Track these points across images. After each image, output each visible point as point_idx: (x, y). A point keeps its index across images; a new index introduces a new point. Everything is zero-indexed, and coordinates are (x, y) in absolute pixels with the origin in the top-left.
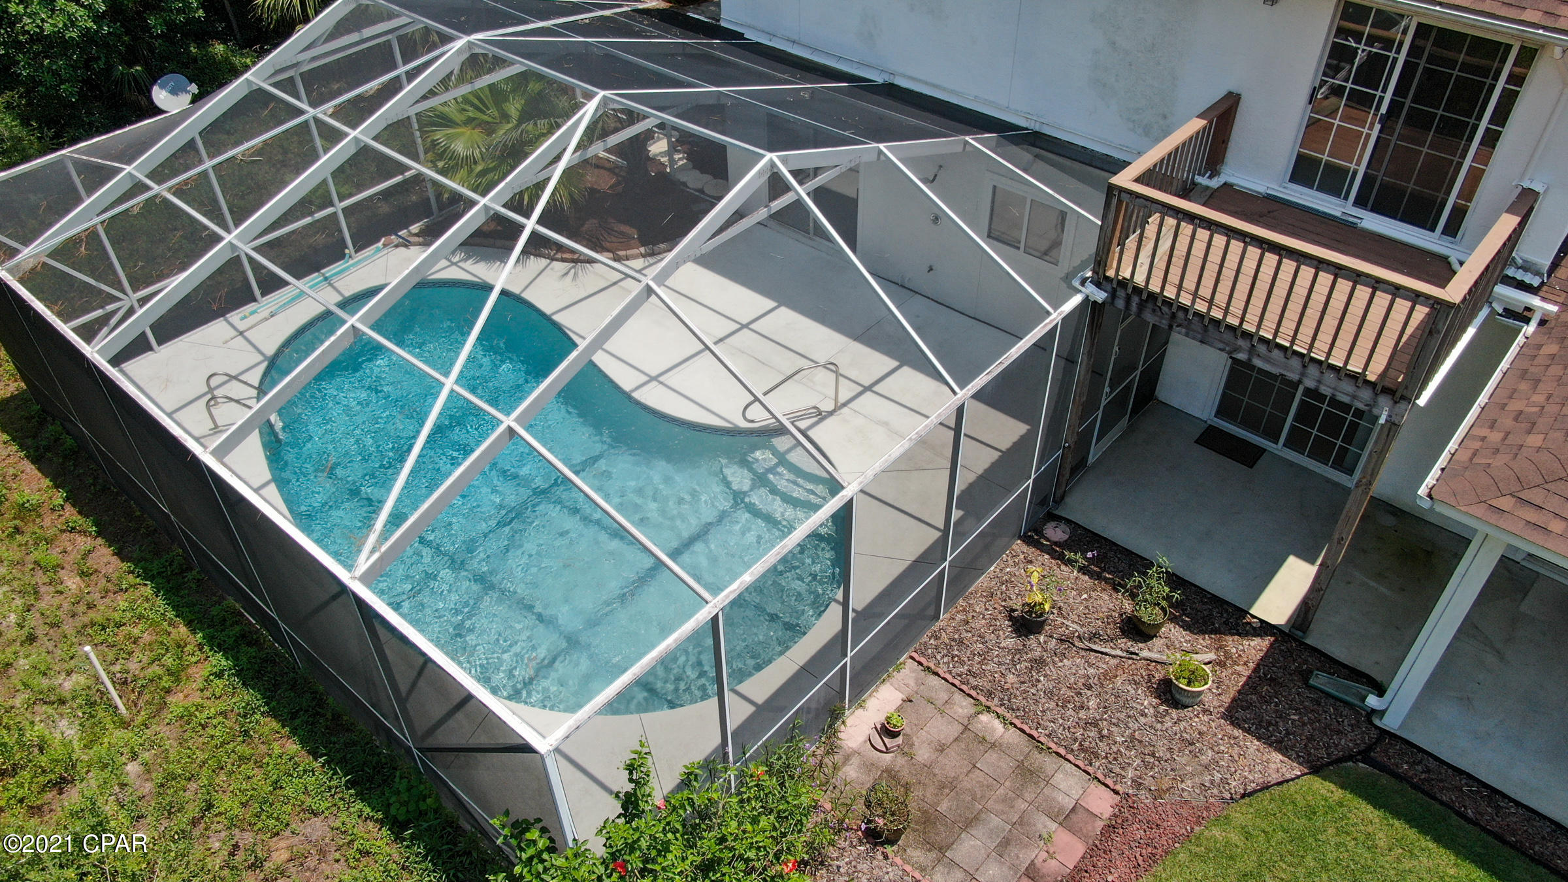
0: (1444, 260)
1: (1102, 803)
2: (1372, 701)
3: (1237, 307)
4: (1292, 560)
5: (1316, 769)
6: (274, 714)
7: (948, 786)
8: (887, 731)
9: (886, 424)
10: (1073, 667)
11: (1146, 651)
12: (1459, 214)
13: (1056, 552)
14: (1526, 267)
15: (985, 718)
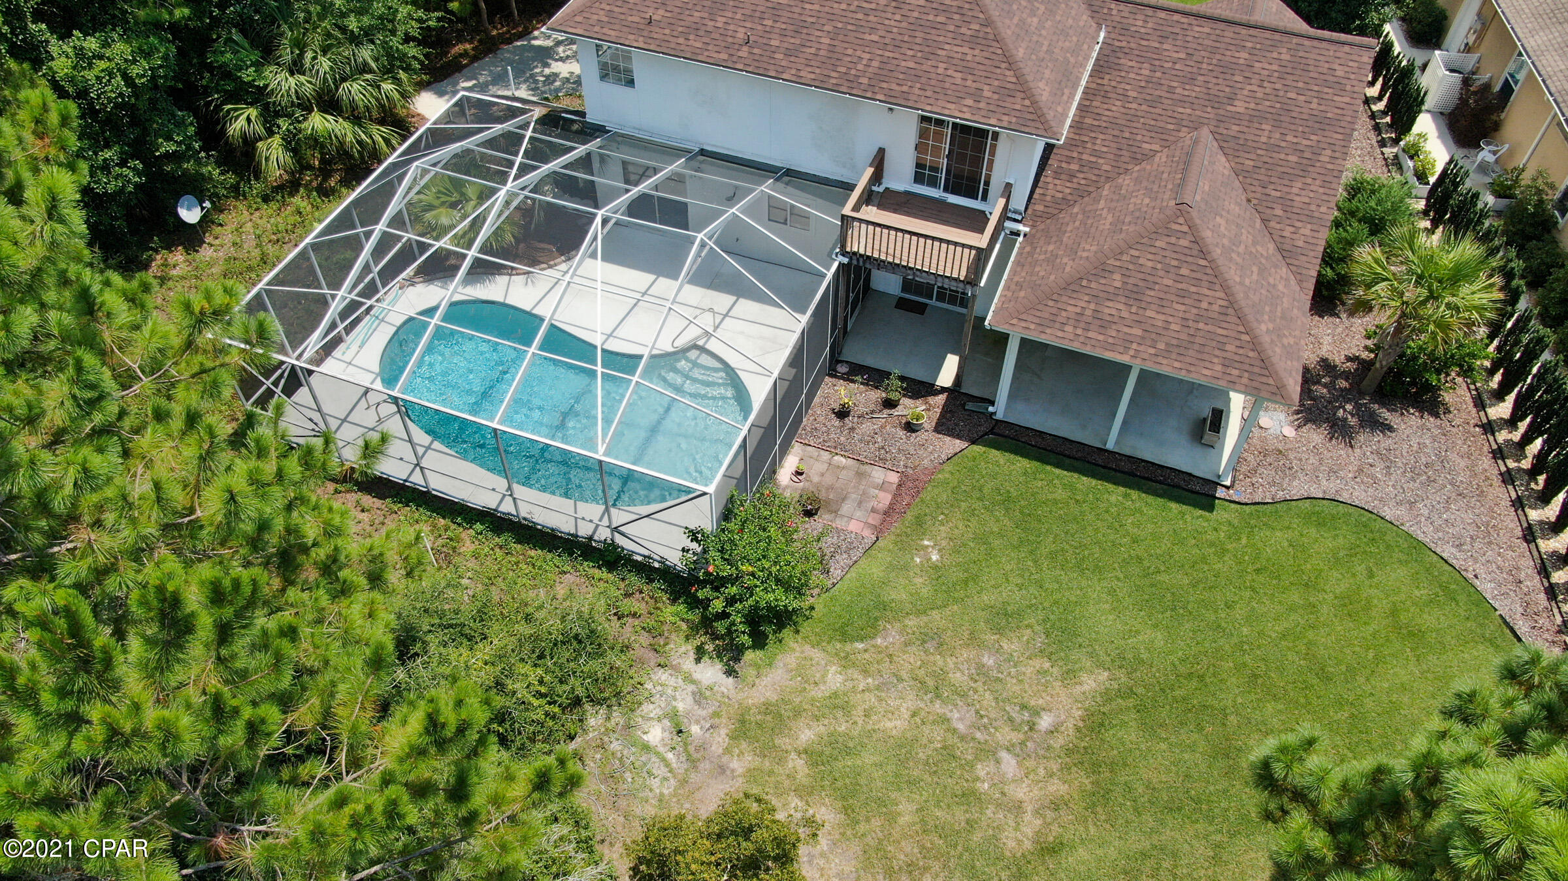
0: (984, 212)
1: (894, 478)
2: (991, 409)
3: (905, 258)
4: (949, 356)
5: (973, 442)
6: (519, 542)
7: (830, 488)
8: (799, 473)
9: (742, 333)
10: (867, 427)
11: (895, 412)
12: (986, 192)
13: (848, 378)
14: (1015, 212)
15: (836, 458)
